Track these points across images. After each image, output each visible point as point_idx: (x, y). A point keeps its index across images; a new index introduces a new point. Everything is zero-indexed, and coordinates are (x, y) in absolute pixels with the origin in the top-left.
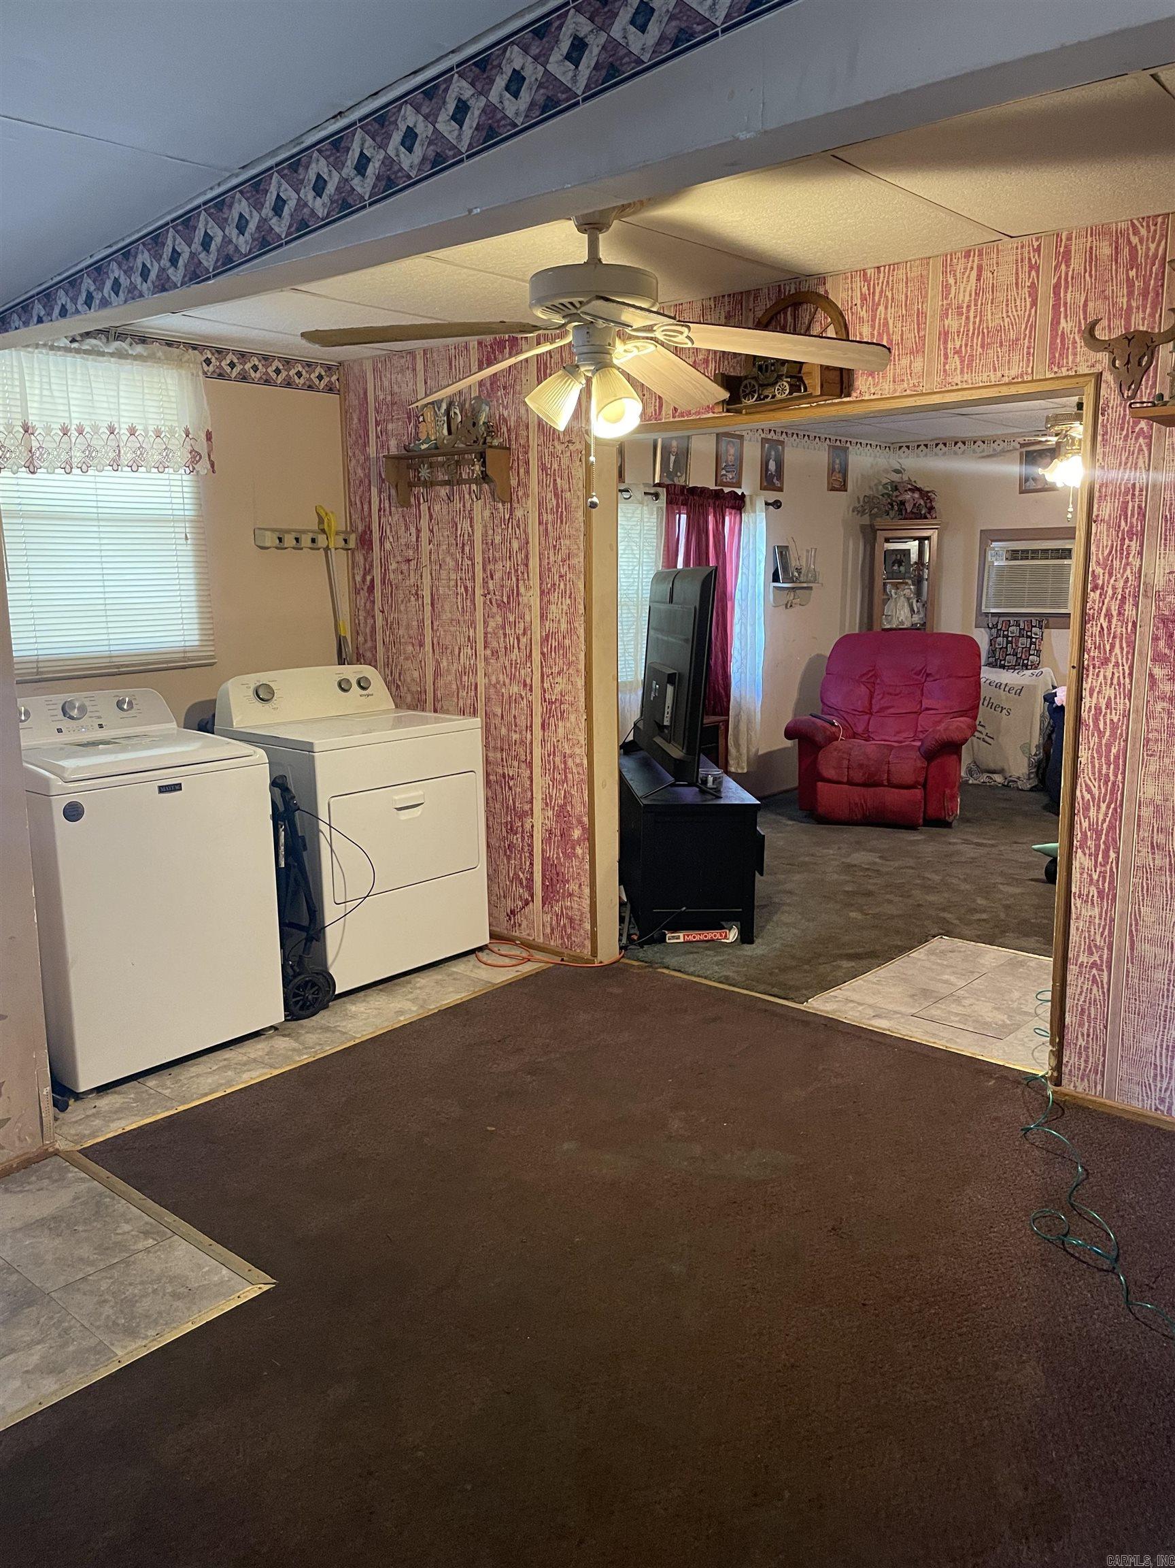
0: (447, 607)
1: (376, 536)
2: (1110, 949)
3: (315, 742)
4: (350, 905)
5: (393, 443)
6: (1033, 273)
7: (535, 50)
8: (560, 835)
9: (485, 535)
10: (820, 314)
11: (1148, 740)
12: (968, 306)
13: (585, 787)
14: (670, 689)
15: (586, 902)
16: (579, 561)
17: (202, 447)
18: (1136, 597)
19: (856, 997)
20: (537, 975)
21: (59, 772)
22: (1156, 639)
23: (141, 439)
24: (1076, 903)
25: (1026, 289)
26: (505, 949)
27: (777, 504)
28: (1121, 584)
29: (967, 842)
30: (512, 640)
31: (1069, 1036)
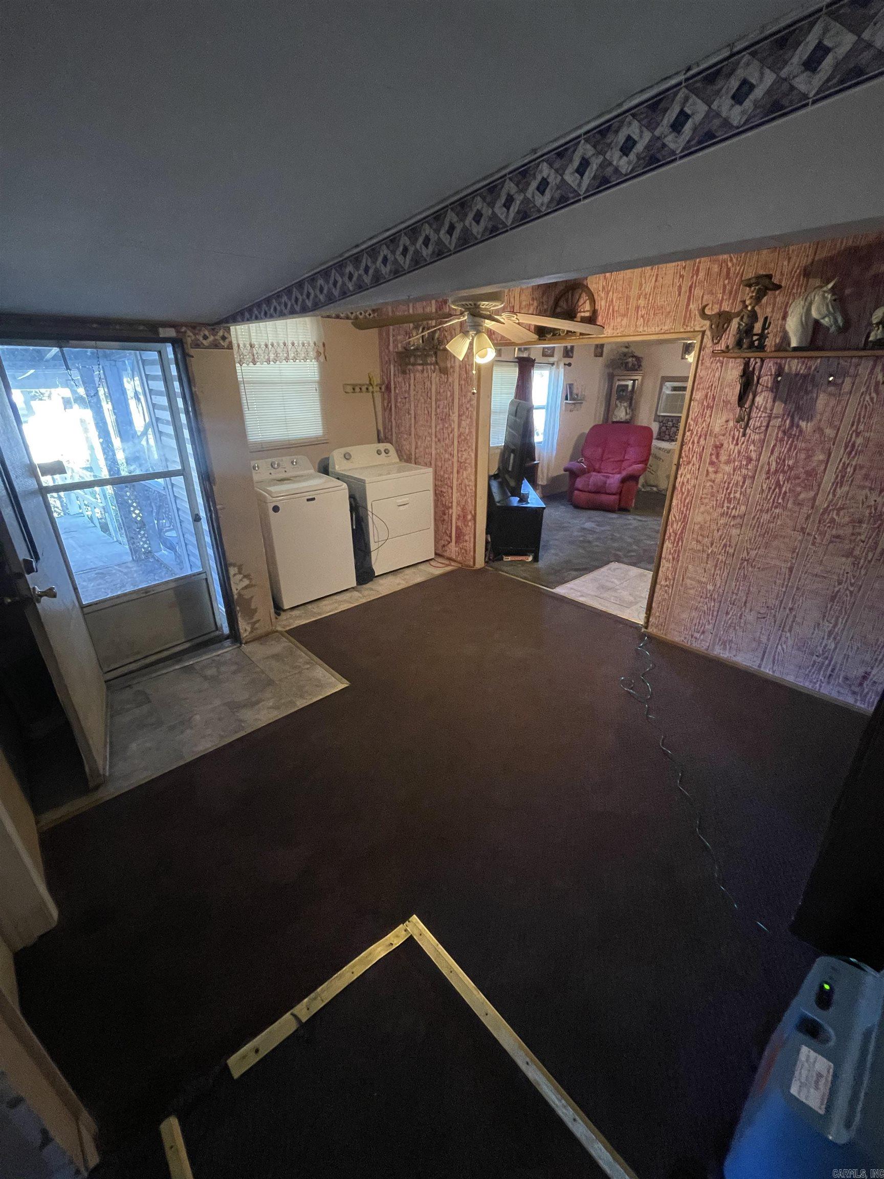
0: (421, 419)
1: (393, 386)
2: (674, 580)
3: (367, 480)
4: (380, 543)
5: (400, 345)
6: (681, 279)
7: (434, 227)
8: (463, 517)
9: (436, 389)
10: (584, 295)
11: (702, 498)
12: (650, 294)
13: (473, 498)
14: (512, 455)
15: (472, 545)
16: (474, 402)
17: (321, 350)
18: (706, 436)
19: (575, 587)
20: (452, 572)
21: (269, 493)
22: (711, 455)
23: (296, 347)
24: (663, 562)
25: (677, 287)
26: (440, 560)
27: (569, 365)
28: (700, 430)
29: (635, 519)
30: (446, 435)
31: (653, 611)
